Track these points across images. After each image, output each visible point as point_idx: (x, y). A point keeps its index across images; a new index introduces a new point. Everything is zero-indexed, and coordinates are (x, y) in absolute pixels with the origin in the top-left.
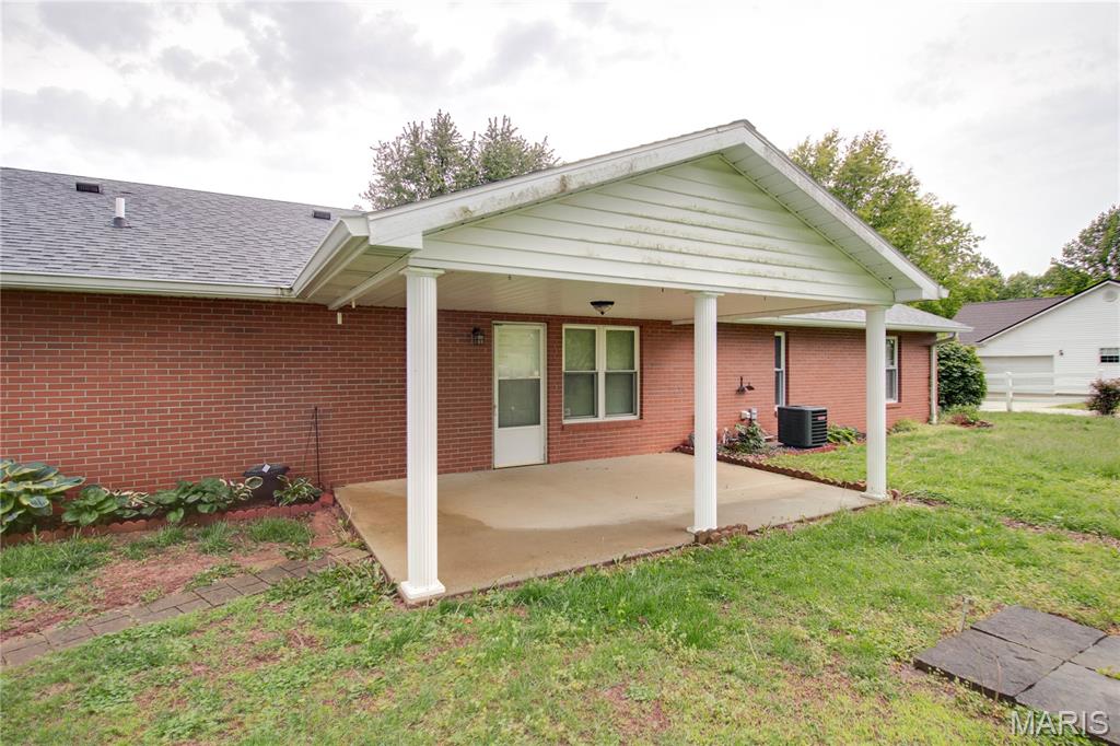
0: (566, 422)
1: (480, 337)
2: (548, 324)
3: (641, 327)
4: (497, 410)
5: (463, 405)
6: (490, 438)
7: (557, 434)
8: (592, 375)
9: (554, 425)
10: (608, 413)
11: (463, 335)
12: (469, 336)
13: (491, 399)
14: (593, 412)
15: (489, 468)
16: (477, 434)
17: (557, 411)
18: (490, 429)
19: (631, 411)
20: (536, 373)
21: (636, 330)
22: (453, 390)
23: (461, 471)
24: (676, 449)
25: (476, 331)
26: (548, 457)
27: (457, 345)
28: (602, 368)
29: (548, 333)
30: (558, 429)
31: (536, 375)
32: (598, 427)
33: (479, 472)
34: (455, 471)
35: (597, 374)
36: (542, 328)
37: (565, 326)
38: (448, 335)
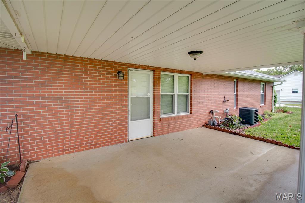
0: (161, 117)
1: (121, 75)
2: (154, 71)
3: (191, 75)
4: (130, 113)
5: (112, 111)
6: (127, 127)
7: (158, 123)
8: (172, 95)
9: (156, 118)
10: (178, 112)
11: (112, 74)
12: (115, 75)
13: (127, 107)
14: (172, 112)
15: (126, 141)
16: (120, 125)
17: (158, 112)
18: (127, 122)
19: (187, 111)
20: (149, 94)
21: (189, 76)
22: (107, 103)
23: (111, 144)
24: (203, 126)
25: (119, 73)
26: (154, 133)
27: (110, 79)
28: (176, 92)
29: (154, 76)
30: (158, 120)
31: (148, 95)
32: (175, 118)
33: (121, 144)
34: (108, 145)
35: (174, 95)
36: (151, 73)
37: (162, 73)
38: (104, 74)
